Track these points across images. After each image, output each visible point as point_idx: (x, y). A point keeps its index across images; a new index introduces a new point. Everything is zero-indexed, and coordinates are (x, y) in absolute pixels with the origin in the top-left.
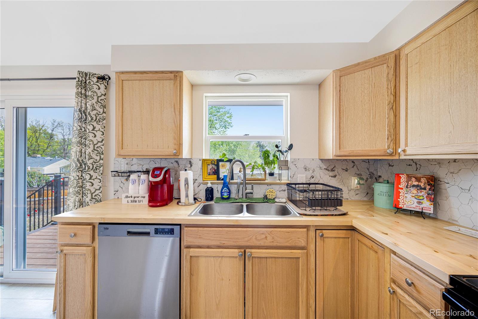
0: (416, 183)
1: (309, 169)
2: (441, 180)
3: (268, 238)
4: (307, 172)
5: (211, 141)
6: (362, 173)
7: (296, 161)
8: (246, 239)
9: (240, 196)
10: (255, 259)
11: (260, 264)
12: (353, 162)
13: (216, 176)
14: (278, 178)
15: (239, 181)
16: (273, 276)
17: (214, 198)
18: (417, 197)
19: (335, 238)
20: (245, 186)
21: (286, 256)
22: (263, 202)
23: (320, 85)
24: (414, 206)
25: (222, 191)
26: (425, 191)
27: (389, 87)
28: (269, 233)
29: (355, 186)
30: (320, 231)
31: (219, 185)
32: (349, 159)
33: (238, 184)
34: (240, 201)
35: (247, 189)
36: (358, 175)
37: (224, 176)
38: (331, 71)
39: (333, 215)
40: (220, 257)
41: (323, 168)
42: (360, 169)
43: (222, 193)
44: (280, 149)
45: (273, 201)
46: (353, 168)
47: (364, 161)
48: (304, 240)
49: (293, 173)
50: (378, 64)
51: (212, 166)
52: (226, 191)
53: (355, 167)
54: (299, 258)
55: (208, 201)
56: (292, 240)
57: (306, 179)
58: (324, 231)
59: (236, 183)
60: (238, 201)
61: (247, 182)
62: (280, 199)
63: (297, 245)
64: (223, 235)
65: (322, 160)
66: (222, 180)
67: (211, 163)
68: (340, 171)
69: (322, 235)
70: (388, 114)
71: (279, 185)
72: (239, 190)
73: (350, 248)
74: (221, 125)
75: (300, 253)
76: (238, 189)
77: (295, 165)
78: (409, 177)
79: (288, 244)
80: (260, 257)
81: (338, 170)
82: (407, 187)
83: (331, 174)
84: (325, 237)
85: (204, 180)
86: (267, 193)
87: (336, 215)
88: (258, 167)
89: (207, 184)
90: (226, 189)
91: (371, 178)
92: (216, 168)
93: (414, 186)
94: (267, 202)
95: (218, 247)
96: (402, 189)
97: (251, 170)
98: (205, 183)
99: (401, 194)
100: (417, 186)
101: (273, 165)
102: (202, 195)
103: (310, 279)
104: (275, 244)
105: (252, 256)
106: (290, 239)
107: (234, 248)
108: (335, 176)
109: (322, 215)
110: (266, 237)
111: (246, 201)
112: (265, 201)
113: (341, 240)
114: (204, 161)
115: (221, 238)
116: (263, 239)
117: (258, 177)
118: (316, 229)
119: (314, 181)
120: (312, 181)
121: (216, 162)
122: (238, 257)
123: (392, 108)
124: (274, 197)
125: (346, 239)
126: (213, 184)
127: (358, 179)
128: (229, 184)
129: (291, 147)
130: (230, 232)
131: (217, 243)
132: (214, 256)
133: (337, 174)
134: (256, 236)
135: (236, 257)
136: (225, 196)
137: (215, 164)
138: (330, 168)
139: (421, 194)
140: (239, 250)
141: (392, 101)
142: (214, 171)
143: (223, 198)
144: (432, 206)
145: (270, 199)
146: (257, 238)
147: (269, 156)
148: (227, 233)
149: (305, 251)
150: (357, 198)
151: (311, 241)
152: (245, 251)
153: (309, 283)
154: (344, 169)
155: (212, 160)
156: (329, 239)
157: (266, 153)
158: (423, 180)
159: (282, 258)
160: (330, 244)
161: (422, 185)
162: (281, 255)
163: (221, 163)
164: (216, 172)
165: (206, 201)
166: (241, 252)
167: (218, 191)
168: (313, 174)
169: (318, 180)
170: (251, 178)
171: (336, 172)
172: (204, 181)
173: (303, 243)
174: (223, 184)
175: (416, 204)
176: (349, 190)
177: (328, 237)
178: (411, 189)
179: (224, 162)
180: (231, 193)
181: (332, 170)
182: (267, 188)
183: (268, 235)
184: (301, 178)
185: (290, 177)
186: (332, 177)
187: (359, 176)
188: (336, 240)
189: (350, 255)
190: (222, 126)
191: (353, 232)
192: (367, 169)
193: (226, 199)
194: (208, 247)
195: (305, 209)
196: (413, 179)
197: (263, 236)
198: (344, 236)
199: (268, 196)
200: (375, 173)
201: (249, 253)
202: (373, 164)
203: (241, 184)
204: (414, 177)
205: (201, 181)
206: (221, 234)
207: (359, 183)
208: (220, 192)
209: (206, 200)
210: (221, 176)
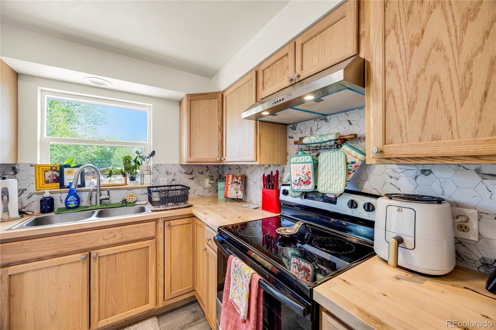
0: (236, 180)
1: (170, 173)
2: (248, 177)
3: (117, 236)
4: (169, 176)
5: (51, 143)
6: (213, 175)
7: (158, 166)
8: (91, 241)
9: (94, 202)
10: (102, 258)
11: (108, 261)
12: (207, 167)
13: (58, 184)
14: (140, 183)
15: (91, 188)
16: (123, 268)
17: (55, 210)
18: (236, 189)
19: (180, 225)
20: (100, 192)
21: (135, 248)
22: (121, 206)
23: (180, 102)
24: (234, 195)
25: (68, 199)
26: (240, 185)
27: (219, 116)
28: (118, 231)
29: (208, 185)
30: (167, 222)
31: (63, 194)
32: (204, 165)
33: (91, 192)
34: (93, 208)
35: (102, 195)
36: (211, 176)
37: (70, 183)
38: (185, 94)
39: (180, 208)
40: (56, 266)
41: (183, 172)
42: (212, 173)
43: (68, 202)
44: (141, 155)
45: (133, 204)
46: (207, 172)
47: (215, 166)
48: (153, 231)
49: (156, 177)
50: (212, 98)
51: (53, 172)
52: (72, 199)
53: (209, 170)
54: (149, 246)
55: (46, 213)
56: (141, 233)
57: (168, 182)
58: (171, 221)
59: (88, 190)
60: (89, 208)
61: (101, 188)
62: (142, 202)
63: (146, 236)
64: (60, 242)
65: (182, 165)
66: (68, 187)
67: (50, 169)
68: (197, 174)
69: (169, 224)
70: (218, 134)
71: (141, 189)
72: (92, 198)
73: (191, 230)
74: (88, 120)
75: (149, 242)
76: (90, 196)
77: (157, 170)
78: (233, 176)
79: (137, 238)
80: (108, 255)
81: (196, 173)
82: (232, 184)
83: (190, 176)
84: (172, 226)
85: (38, 188)
86: (126, 198)
87: (182, 208)
88: (117, 173)
89: (43, 194)
90: (73, 198)
91: (220, 178)
92: (58, 175)
93: (235, 182)
94: (126, 206)
95: (53, 257)
96: (229, 184)
97: (108, 175)
98: (41, 192)
99: (228, 189)
100: (237, 182)
101: (134, 171)
102: (36, 207)
103: (159, 262)
104: (124, 240)
105: (99, 256)
106: (140, 232)
107: (76, 253)
108: (193, 179)
109: (171, 209)
110: (115, 235)
111: (99, 208)
112: (123, 205)
113: (185, 226)
114: (39, 167)
115: (58, 246)
116: (111, 237)
117: (117, 182)
118: (164, 221)
119: (176, 183)
120: (173, 183)
121: (58, 168)
122: (82, 260)
123: (220, 130)
124: (134, 200)
125: (188, 225)
126: (53, 193)
127: (209, 180)
128: (78, 192)
129: (153, 154)
130: (70, 238)
131: (53, 252)
132: (48, 267)
133: (195, 177)
134: (103, 236)
135: (79, 261)
136: (72, 204)
137: (57, 170)
138: (189, 172)
139: (238, 187)
140: (83, 254)
141: (220, 125)
142: (55, 178)
143: (68, 208)
144: (242, 194)
145: (130, 203)
146: (104, 237)
147: (130, 162)
148: (66, 239)
149: (154, 240)
150: (210, 194)
151: (160, 231)
152: (90, 253)
153: (158, 265)
154: (200, 173)
155: (52, 166)
156: (176, 227)
157: (127, 159)
158: (239, 178)
159: (132, 250)
160: (177, 231)
161: (239, 181)
162: (130, 248)
163: (66, 170)
164: (60, 180)
165: (41, 214)
166: (85, 255)
167: (61, 200)
168: (174, 178)
169: (179, 183)
170: (109, 183)
171: (194, 175)
172: (38, 190)
173: (152, 234)
174: (69, 192)
175: (235, 194)
176: (204, 189)
177: (175, 225)
178: (234, 184)
179: (71, 168)
180: (81, 201)
181: (191, 174)
182: (128, 193)
183: (116, 233)
184: (164, 181)
185: (153, 181)
186: (190, 179)
187: (211, 178)
188: (181, 226)
189: (191, 236)
190: (90, 120)
191: (193, 218)
192: (217, 172)
193: (72, 209)
194: (39, 259)
195: (158, 206)
196: (235, 178)
197: (112, 235)
198: (187, 223)
199: (128, 200)
200: (222, 174)
201: (95, 254)
202: (221, 168)
203: (94, 190)
204: (235, 176)
205: (34, 191)
206: (57, 242)
207: (210, 183)
208: (64, 201)
209: (41, 212)
210: (66, 183)
